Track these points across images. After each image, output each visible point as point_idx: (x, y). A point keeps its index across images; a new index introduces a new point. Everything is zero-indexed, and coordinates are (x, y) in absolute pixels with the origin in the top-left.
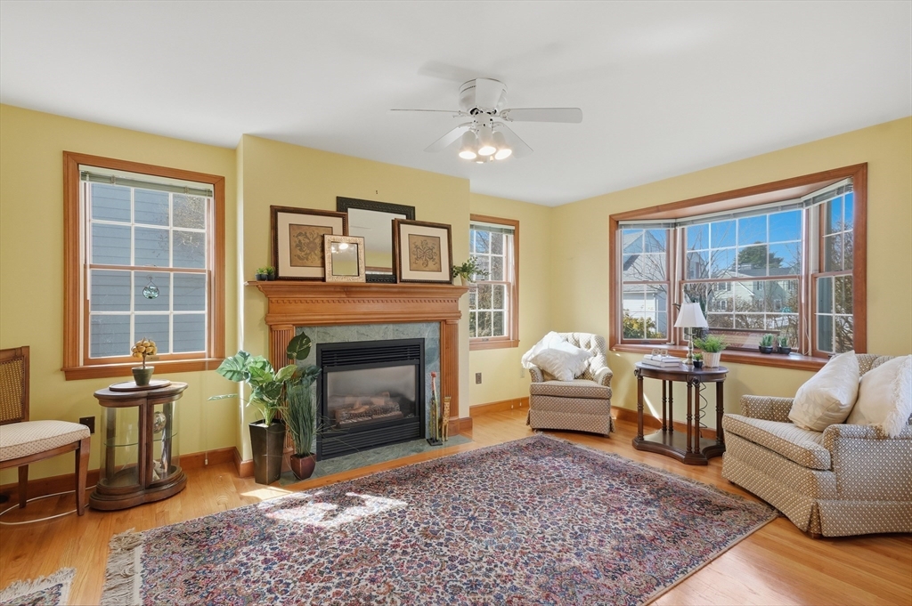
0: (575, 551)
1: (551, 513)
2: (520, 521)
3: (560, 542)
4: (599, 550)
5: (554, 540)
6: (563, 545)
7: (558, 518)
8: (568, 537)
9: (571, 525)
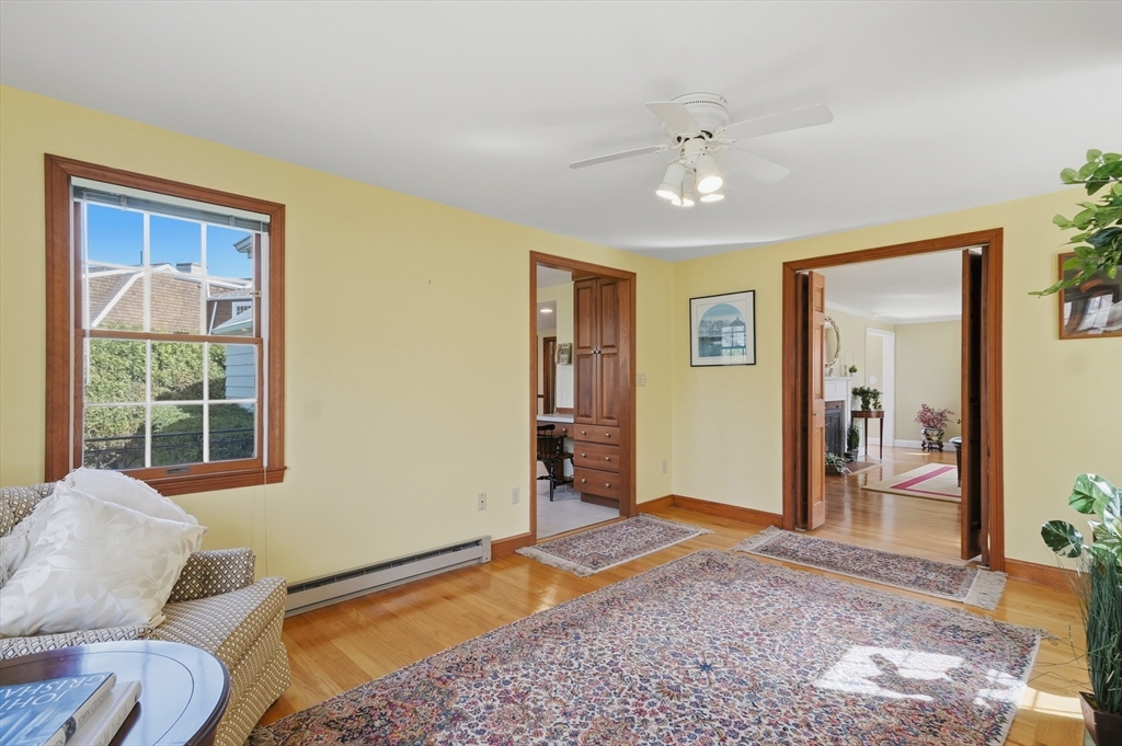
0: (580, 641)
1: (607, 684)
2: (645, 667)
3: (594, 648)
4: (556, 644)
5: (601, 649)
6: (592, 645)
7: (597, 678)
8: (587, 653)
9: (582, 669)
